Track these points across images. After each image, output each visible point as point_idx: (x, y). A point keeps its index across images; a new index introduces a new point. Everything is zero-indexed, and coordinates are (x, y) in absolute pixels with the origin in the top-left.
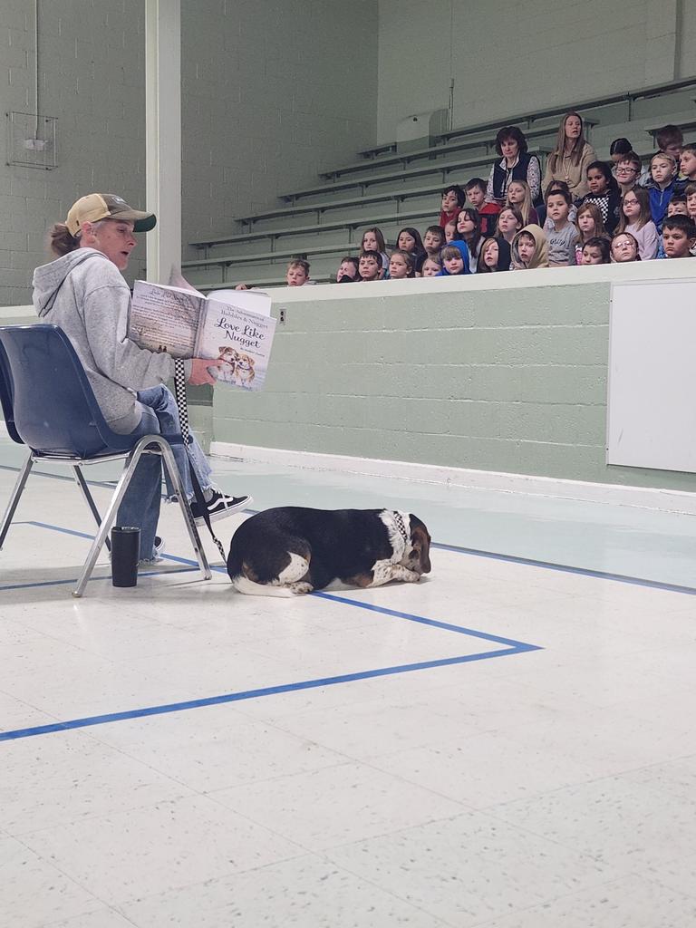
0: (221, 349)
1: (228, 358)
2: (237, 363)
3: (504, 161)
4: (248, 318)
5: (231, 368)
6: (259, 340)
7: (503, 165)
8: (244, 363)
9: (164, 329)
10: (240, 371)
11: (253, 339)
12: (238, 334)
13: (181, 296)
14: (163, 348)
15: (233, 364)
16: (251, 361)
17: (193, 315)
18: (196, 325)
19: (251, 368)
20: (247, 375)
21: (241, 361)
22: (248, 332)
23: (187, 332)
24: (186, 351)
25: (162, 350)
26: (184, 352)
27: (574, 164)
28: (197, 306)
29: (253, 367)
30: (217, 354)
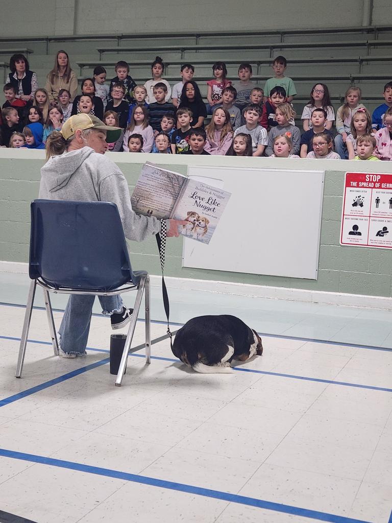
0: (189, 213)
1: (192, 219)
2: (197, 223)
3: (15, 74)
4: (212, 192)
5: (192, 226)
6: (216, 207)
7: (15, 76)
8: (202, 223)
9: (155, 198)
10: (198, 229)
11: (212, 206)
12: (203, 203)
13: (172, 176)
14: (150, 211)
15: (194, 224)
16: (207, 221)
17: (177, 189)
18: (177, 197)
19: (206, 226)
20: (202, 230)
21: (201, 221)
22: (210, 202)
23: (170, 201)
24: (166, 214)
25: (149, 214)
26: (163, 215)
27: (66, 81)
28: (181, 183)
29: (208, 225)
30: (186, 216)
